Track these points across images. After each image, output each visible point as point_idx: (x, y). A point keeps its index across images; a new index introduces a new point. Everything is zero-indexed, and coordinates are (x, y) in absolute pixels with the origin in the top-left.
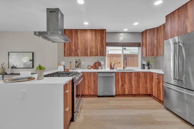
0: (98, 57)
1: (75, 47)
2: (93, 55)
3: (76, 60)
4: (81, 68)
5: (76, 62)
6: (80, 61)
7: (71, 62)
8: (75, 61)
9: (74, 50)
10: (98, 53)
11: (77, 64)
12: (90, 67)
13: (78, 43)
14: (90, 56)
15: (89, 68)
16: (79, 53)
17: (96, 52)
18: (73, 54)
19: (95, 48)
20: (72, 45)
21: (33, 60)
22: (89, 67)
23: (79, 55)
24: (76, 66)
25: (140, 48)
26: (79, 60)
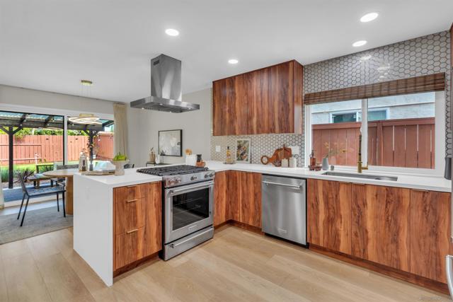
0: (275, 135)
1: (230, 115)
2: (263, 132)
3: (239, 142)
4: (247, 160)
5: (239, 147)
6: (246, 145)
7: (228, 148)
8: (236, 145)
9: (227, 121)
10: (274, 124)
11: (241, 152)
12: (265, 160)
13: (235, 104)
14: (258, 133)
15: (264, 162)
16: (237, 128)
17: (271, 122)
18: (226, 130)
19: (269, 114)
20: (225, 112)
21: (181, 143)
22: (264, 158)
23: (237, 132)
24: (238, 155)
25: (442, 94)
26: (245, 142)
